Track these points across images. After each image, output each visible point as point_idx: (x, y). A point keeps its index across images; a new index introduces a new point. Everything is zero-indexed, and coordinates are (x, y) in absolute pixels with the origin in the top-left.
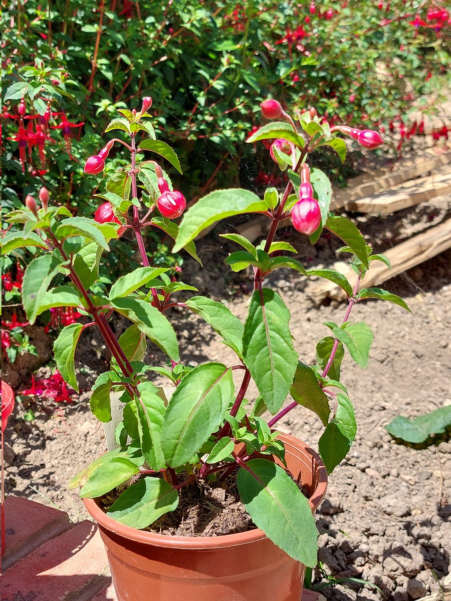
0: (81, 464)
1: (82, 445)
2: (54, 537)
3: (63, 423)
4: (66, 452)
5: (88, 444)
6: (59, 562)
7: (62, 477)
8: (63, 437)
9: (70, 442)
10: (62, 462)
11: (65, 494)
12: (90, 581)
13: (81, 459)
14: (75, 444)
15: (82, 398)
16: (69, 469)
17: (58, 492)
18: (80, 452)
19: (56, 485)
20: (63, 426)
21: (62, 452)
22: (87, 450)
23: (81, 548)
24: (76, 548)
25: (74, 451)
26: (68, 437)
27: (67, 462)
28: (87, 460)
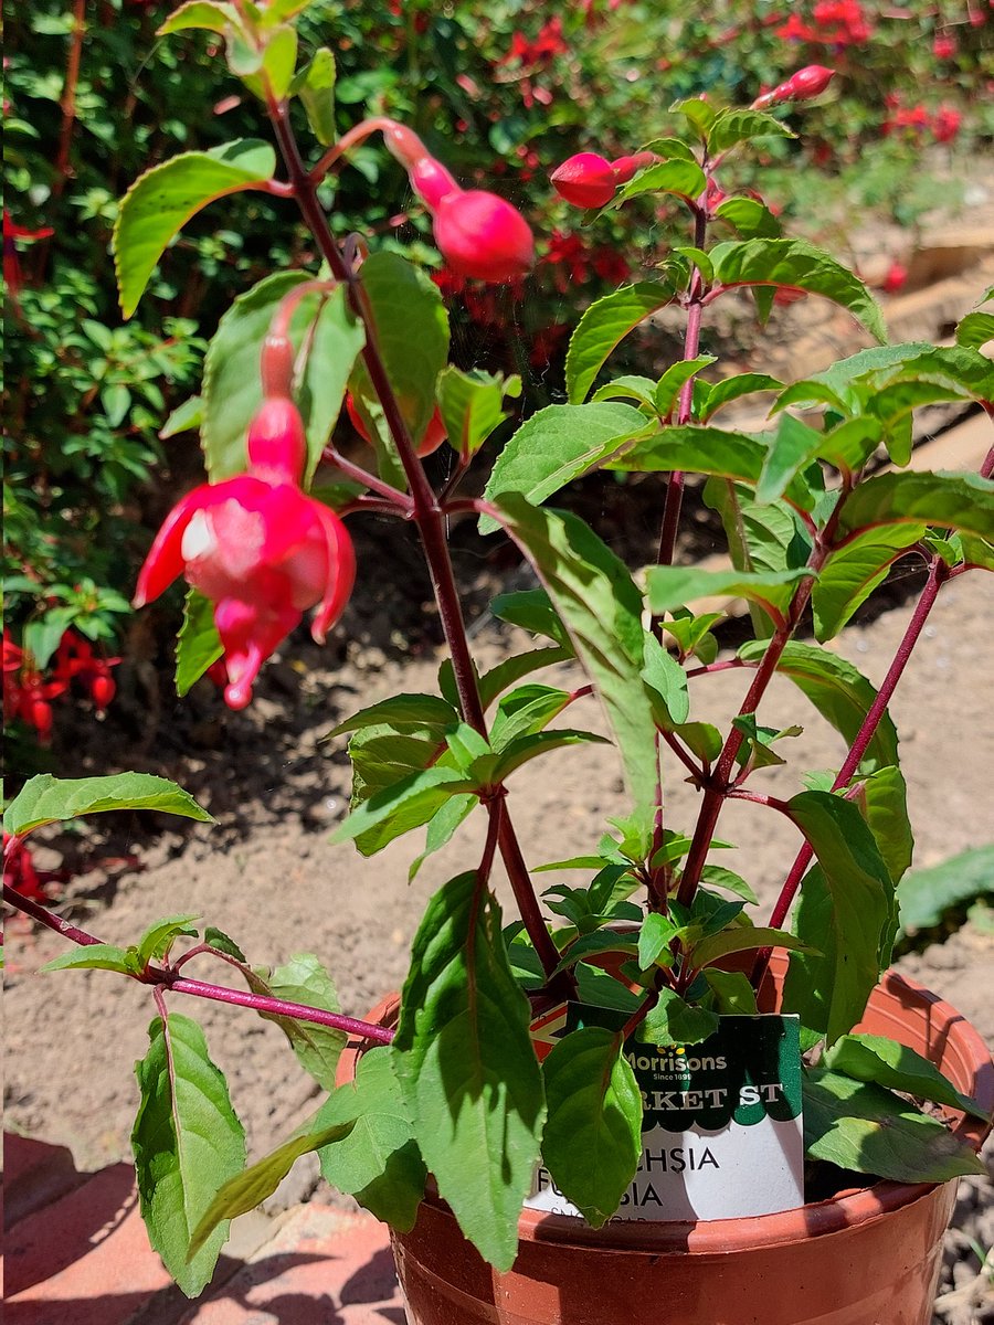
0: (81, 1041)
1: (81, 998)
2: (41, 1206)
3: (29, 949)
4: (42, 1016)
5: (93, 995)
6: (61, 1264)
7: (34, 1075)
8: (30, 982)
9: (47, 994)
10: (33, 1039)
11: (47, 1114)
12: (144, 1305)
13: (78, 1030)
14: (61, 997)
15: (70, 890)
16: (50, 1055)
17: (31, 1109)
18: (77, 1014)
19: (22, 1093)
20: (30, 959)
21: (30, 1017)
22: (93, 1007)
23: (112, 1230)
24: (99, 1228)
25: (60, 1011)
26: (45, 982)
27: (45, 1038)
28: (96, 1032)
